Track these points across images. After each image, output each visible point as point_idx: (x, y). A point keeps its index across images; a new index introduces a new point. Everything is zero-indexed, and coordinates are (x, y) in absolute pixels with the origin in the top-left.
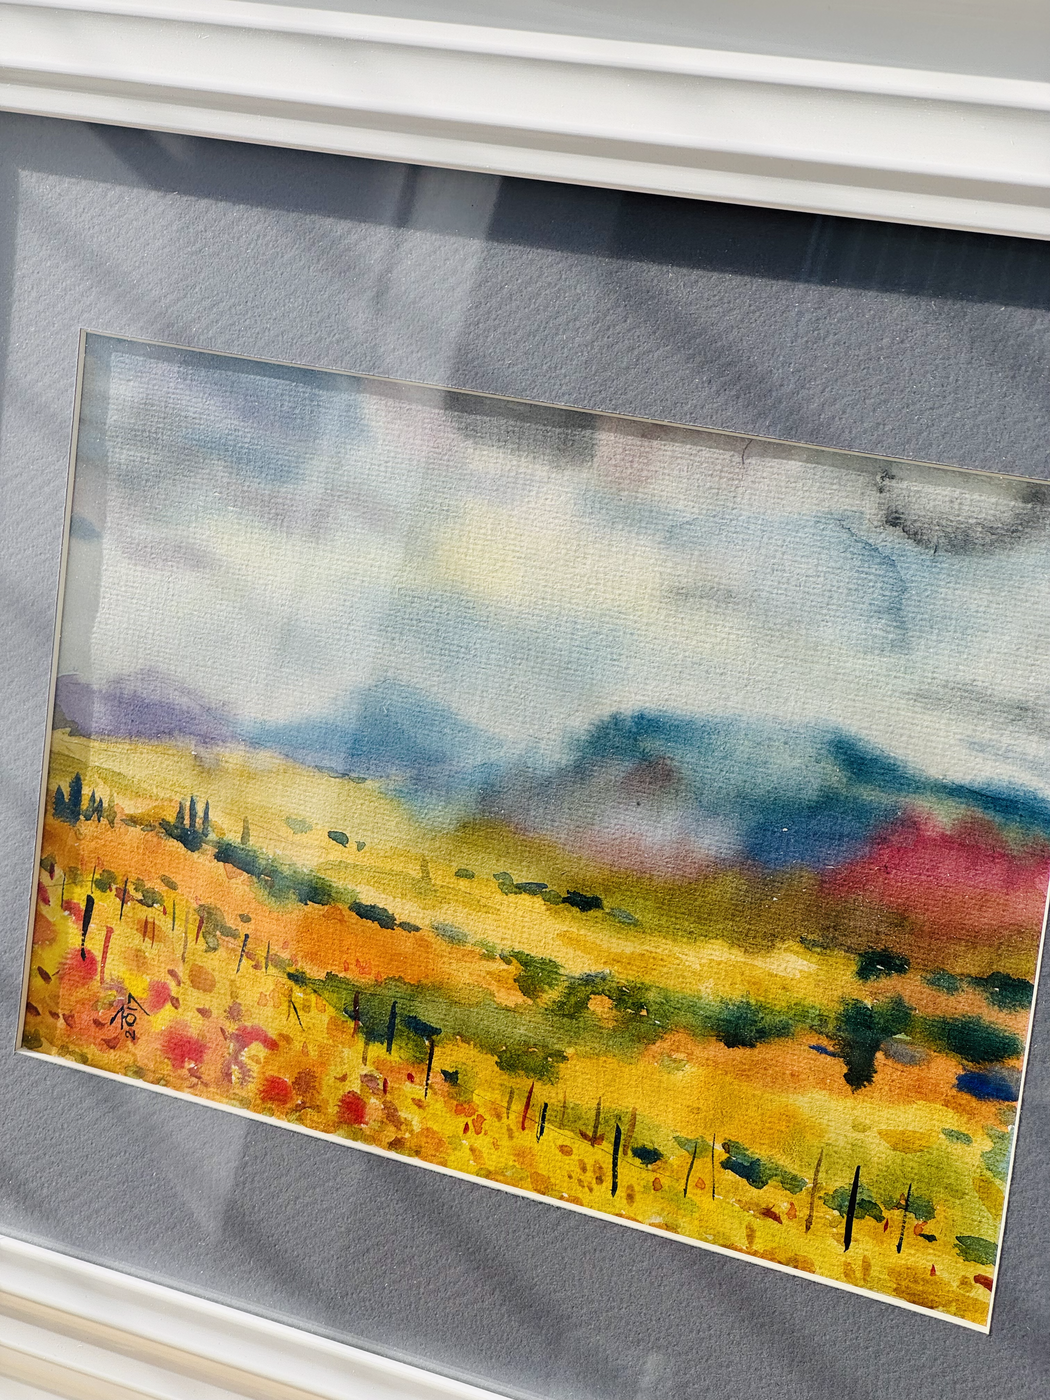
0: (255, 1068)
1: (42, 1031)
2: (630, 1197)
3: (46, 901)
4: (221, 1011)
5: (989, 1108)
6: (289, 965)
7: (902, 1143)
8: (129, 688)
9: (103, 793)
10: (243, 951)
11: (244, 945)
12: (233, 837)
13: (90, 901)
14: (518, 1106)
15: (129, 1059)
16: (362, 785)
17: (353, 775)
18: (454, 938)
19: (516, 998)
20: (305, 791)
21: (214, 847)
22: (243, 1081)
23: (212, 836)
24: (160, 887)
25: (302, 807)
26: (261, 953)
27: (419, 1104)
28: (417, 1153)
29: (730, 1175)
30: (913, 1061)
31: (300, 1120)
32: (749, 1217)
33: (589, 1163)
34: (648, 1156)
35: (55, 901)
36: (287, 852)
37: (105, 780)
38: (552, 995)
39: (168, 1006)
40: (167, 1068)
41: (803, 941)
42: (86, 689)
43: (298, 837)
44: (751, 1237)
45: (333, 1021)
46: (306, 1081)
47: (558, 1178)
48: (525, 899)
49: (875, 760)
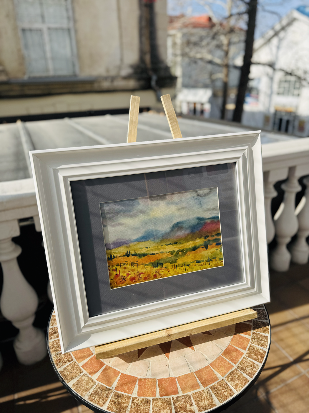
0: (142, 277)
1: (113, 286)
2: (188, 270)
3: (110, 271)
4: (136, 273)
5: (219, 246)
6: (144, 264)
7: (212, 253)
8: (115, 242)
9: (115, 255)
11: (138, 264)
12: (133, 253)
13: (116, 268)
14: (174, 267)
15: (126, 284)
18: (162, 253)
19: (171, 256)
20: (141, 244)
22: (141, 279)
23: (131, 254)
24: (125, 263)
25: (142, 246)
26: (140, 264)
27: (162, 272)
28: (164, 277)
29: (197, 263)
30: (211, 245)
31: (149, 280)
32: (200, 266)
33: (182, 269)
34: (188, 265)
35: (111, 270)
36: (141, 252)
37: (115, 254)
38: (175, 254)
39: (130, 275)
40: (131, 282)
41: (199, 238)
42: (110, 244)
43: (142, 250)
44: (200, 268)
45: (151, 268)
46: (149, 276)
47: (180, 272)
48: (169, 245)
49: (202, 218)
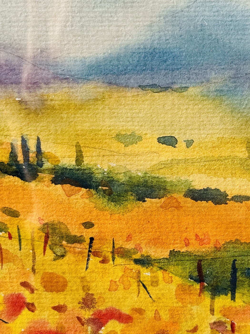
4: (76, 304)
6: (135, 253)
10: (90, 251)
11: (90, 247)
12: (68, 162)
16: (185, 93)
17: (175, 86)
20: (131, 109)
21: (51, 173)
23: (47, 165)
24: (2, 218)
25: (130, 123)
26: (107, 250)
36: (121, 163)
43: (130, 149)
45: (181, 289)
